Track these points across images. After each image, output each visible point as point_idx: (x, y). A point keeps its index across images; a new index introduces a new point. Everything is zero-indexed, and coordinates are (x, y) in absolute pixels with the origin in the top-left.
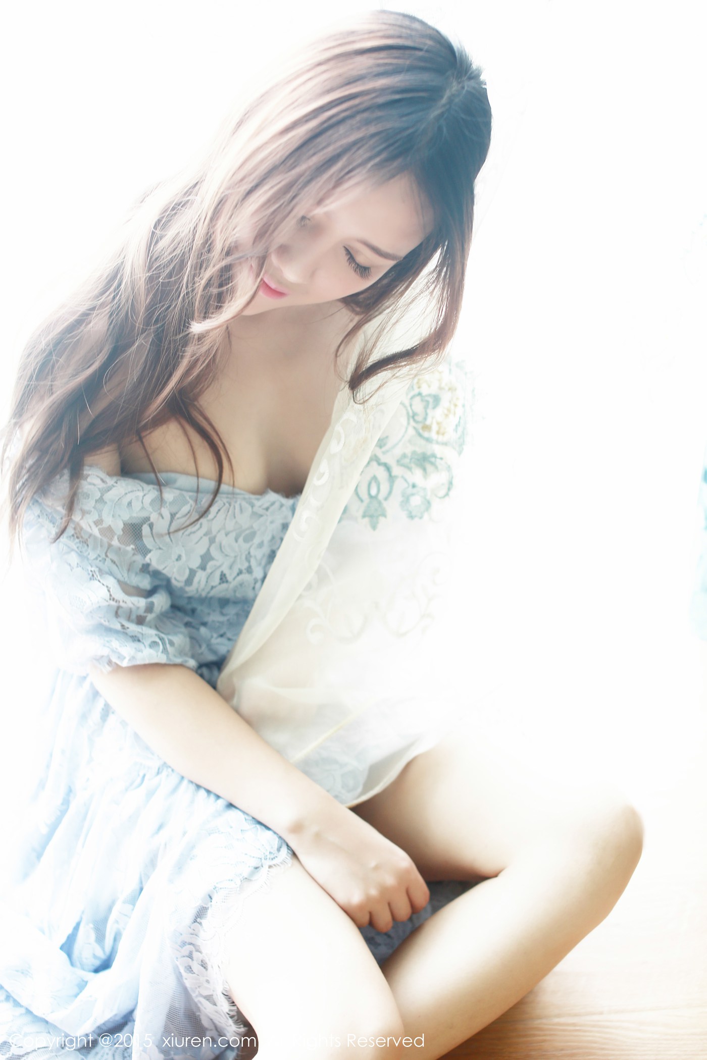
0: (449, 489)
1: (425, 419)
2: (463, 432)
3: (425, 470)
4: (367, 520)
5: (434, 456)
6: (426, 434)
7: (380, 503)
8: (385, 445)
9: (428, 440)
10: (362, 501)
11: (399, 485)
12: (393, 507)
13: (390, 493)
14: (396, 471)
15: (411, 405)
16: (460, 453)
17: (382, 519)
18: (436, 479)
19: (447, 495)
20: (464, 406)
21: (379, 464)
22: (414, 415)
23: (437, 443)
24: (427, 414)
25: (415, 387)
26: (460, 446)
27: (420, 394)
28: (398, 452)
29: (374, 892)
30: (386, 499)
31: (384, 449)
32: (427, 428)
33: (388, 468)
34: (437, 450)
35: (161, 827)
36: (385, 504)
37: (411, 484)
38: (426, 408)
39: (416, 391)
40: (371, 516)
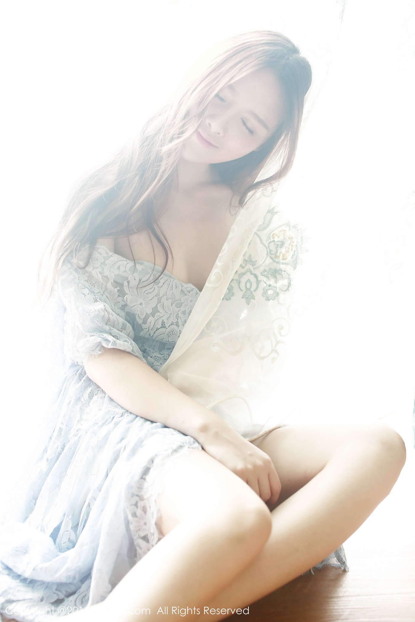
0: (289, 287)
1: (276, 253)
2: (296, 258)
3: (276, 277)
4: (244, 299)
5: (281, 270)
6: (277, 260)
7: (251, 293)
8: (255, 265)
9: (278, 263)
10: (242, 290)
11: (263, 285)
12: (258, 294)
13: (257, 288)
14: (261, 278)
15: (269, 247)
16: (295, 268)
17: (252, 300)
18: (282, 283)
19: (288, 289)
20: (296, 246)
21: (251, 274)
22: (271, 251)
23: (283, 264)
24: (277, 251)
25: (271, 238)
26: (295, 265)
27: (274, 241)
28: (262, 269)
29: (250, 466)
30: (255, 291)
31: (254, 267)
32: (276, 257)
33: (256, 277)
34: (282, 267)
35: (122, 439)
36: (254, 293)
37: (268, 285)
38: (277, 248)
39: (272, 240)
40: (247, 298)
